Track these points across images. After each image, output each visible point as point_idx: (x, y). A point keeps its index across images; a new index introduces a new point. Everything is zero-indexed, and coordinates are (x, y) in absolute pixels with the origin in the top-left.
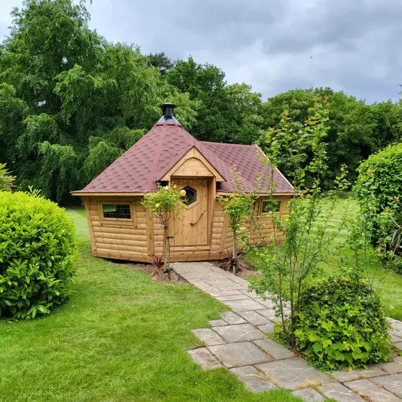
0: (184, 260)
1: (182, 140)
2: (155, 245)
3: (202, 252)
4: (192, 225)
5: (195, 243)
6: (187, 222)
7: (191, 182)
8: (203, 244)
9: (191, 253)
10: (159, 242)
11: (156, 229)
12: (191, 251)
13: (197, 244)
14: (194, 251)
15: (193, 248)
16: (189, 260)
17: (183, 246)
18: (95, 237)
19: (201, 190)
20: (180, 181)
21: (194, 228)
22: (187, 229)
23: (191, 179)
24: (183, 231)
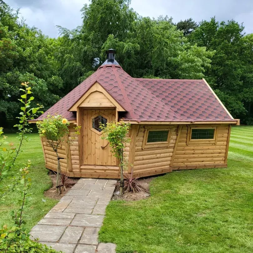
0: (97, 177)
1: (113, 77)
2: (73, 163)
3: (113, 172)
4: (103, 148)
5: (106, 163)
6: (99, 145)
7: (103, 112)
8: (112, 164)
9: (103, 171)
10: (76, 161)
11: (72, 151)
12: (103, 170)
13: (107, 164)
14: (105, 170)
15: (105, 168)
16: (101, 177)
17: (95, 165)
18: (45, 154)
19: (111, 119)
20: (93, 112)
21: (105, 151)
22: (99, 151)
23: (102, 110)
24: (95, 153)
